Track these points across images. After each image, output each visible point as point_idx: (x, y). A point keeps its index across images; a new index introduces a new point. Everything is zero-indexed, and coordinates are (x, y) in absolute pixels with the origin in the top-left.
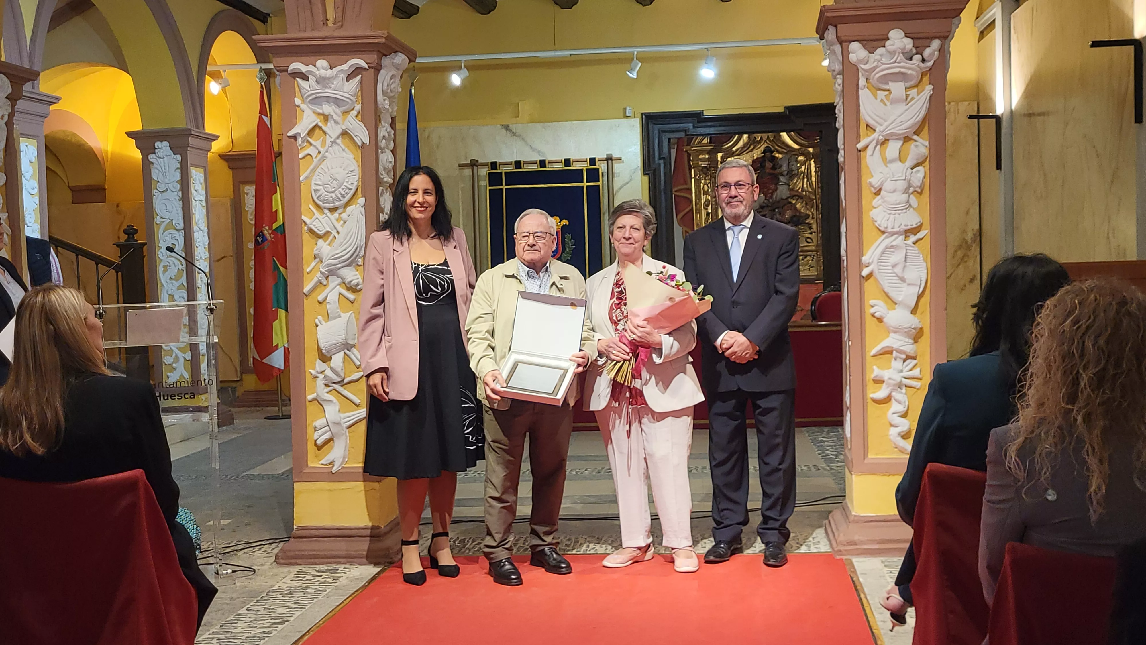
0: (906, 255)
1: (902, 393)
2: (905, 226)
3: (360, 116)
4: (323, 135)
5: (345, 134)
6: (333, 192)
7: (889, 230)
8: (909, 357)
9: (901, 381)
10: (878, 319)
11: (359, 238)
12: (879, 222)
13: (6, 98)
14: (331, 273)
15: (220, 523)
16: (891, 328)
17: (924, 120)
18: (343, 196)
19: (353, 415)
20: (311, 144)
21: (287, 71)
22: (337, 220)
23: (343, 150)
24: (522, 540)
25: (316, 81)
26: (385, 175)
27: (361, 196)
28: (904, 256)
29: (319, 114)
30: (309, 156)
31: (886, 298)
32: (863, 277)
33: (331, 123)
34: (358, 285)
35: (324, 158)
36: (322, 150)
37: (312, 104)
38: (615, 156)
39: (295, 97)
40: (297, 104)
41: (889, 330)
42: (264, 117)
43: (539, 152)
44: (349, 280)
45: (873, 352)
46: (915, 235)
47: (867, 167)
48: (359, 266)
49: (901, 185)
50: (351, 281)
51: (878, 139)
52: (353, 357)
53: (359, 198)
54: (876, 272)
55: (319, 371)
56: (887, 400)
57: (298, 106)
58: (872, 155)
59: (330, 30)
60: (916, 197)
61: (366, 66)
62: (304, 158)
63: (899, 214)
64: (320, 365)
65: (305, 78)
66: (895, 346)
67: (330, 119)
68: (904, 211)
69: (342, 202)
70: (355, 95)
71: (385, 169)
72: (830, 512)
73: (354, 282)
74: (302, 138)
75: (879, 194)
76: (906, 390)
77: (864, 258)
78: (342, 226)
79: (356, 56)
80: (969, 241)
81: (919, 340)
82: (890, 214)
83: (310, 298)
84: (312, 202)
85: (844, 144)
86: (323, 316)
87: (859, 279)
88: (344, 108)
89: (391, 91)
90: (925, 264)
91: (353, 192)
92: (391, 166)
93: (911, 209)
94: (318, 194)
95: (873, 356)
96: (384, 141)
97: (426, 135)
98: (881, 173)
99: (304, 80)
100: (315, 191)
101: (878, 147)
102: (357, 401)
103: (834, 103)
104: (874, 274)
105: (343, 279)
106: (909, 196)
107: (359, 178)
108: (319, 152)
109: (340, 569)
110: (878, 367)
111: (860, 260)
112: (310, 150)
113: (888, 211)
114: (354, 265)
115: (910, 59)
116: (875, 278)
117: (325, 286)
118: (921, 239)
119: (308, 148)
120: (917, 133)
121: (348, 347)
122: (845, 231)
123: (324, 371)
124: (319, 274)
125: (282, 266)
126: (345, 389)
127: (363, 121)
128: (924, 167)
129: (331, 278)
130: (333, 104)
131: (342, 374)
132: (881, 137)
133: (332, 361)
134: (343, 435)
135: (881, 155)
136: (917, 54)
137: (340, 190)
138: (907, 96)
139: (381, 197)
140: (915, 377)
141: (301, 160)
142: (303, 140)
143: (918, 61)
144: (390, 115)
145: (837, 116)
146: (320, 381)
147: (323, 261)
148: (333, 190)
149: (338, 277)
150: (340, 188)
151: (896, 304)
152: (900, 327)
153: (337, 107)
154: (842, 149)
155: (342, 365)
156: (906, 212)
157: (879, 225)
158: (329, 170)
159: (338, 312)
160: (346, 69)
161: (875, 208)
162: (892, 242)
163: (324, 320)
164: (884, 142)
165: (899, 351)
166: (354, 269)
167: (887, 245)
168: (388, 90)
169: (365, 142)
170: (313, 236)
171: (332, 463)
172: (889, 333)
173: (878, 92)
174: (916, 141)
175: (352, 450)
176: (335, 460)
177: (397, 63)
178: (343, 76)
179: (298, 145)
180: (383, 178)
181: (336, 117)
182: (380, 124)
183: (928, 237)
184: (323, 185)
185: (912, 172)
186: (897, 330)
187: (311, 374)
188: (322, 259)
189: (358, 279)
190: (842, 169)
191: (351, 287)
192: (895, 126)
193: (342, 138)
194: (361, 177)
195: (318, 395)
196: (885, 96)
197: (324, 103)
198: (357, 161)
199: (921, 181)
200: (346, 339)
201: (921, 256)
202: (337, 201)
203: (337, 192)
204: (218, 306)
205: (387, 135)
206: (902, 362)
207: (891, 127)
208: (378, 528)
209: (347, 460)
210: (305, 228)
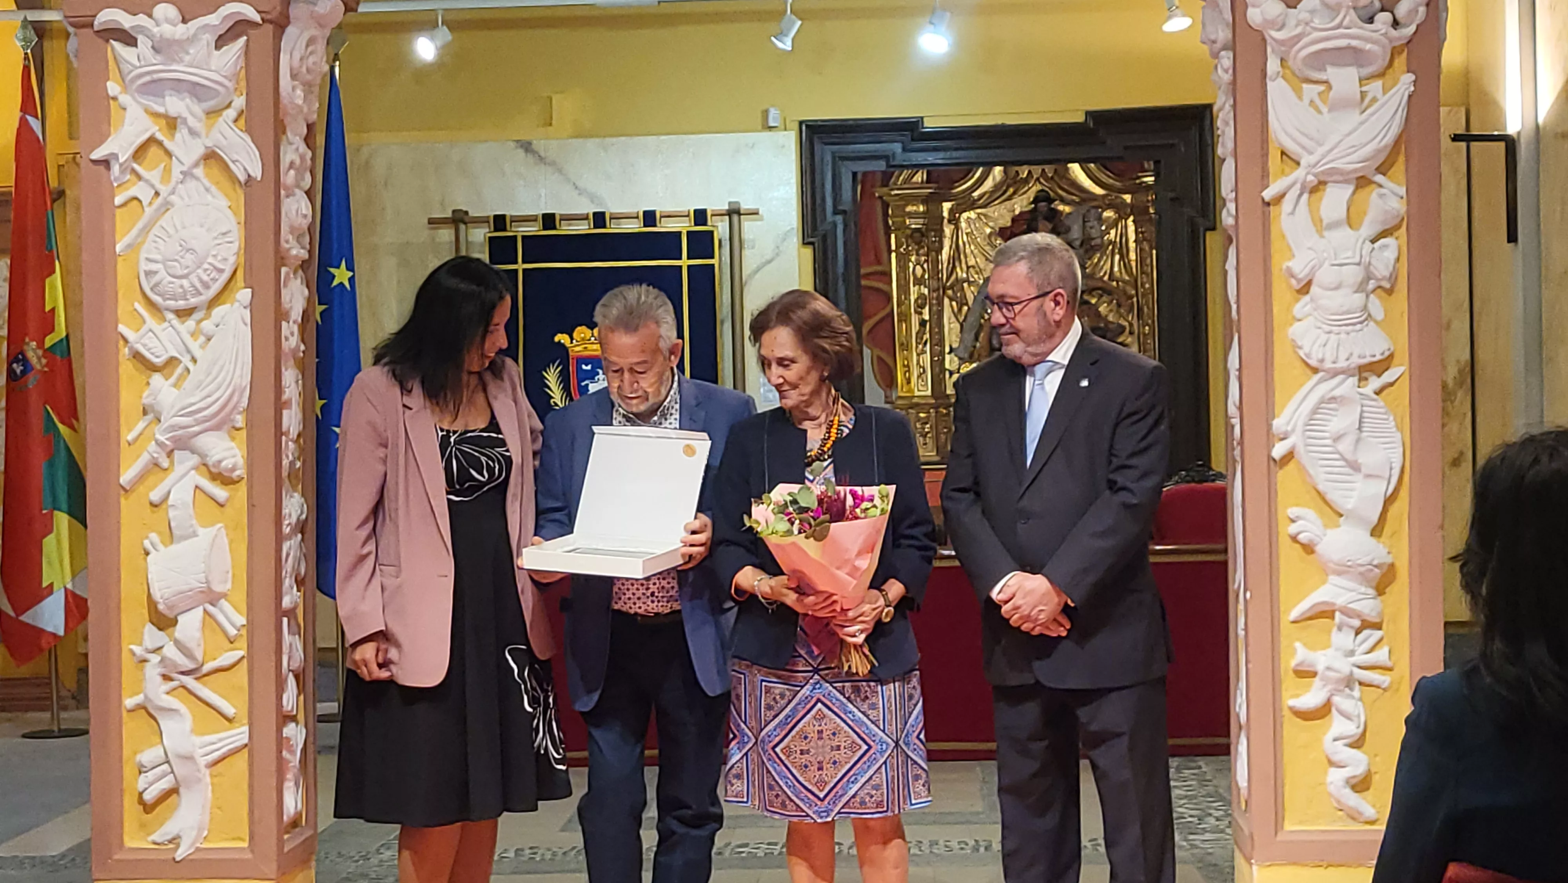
0: (1361, 417)
1: (1353, 697)
2: (1360, 357)
3: (242, 121)
4: (166, 158)
5: (211, 157)
6: (185, 277)
7: (1328, 365)
8: (1367, 625)
9: (1351, 673)
10: (1303, 545)
11: (238, 372)
12: (1306, 349)
14: (181, 444)
16: (1331, 565)
17: (1397, 142)
18: (207, 286)
19: (221, 740)
20: (139, 177)
21: (92, 25)
22: (192, 335)
23: (207, 190)
25: (153, 47)
26: (292, 241)
27: (243, 285)
28: (1358, 417)
29: (156, 115)
30: (135, 202)
31: (1321, 504)
32: (1274, 460)
33: (182, 133)
34: (233, 469)
35: (167, 206)
36: (163, 190)
37: (148, 94)
38: (746, 206)
39: (108, 79)
40: (111, 93)
41: (1325, 570)
42: (29, 118)
43: (592, 196)
44: (215, 459)
45: (1294, 614)
46: (1379, 376)
47: (1283, 236)
48: (238, 429)
49: (1353, 274)
50: (220, 462)
51: (1305, 181)
52: (221, 618)
53: (237, 291)
54: (1301, 450)
55: (150, 648)
56: (1323, 711)
57: (115, 99)
58: (1292, 213)
60: (1380, 297)
61: (257, 18)
62: (125, 204)
63: (1348, 334)
64: (151, 636)
65: (129, 39)
66: (1340, 601)
67: (180, 126)
68: (1359, 327)
70: (234, 76)
73: (227, 464)
74: (121, 165)
75: (1307, 292)
76: (1362, 692)
77: (1276, 422)
78: (202, 347)
80: (1451, 381)
81: (1387, 590)
82: (1330, 332)
83: (133, 497)
84: (141, 299)
85: (1236, 190)
86: (160, 533)
87: (1266, 464)
88: (210, 104)
89: (308, 70)
90: (1399, 435)
91: (226, 275)
92: (305, 223)
93: (1372, 324)
94: (155, 279)
95: (1294, 622)
96: (292, 172)
98: (1310, 249)
99: (128, 44)
100: (148, 274)
101: (1305, 196)
102: (229, 710)
103: (1211, 106)
104: (1296, 455)
105: (203, 456)
106: (1367, 296)
107: (239, 249)
108: (157, 194)
110: (1305, 645)
111: (1269, 426)
112: (137, 190)
113: (1324, 326)
114: (226, 427)
115: (1371, 20)
116: (1299, 463)
117: (166, 470)
118: (1392, 384)
119: (134, 184)
120: (1383, 169)
121: (213, 598)
122: (1237, 366)
123: (161, 648)
124: (152, 446)
125: (63, 423)
126: (205, 684)
127: (249, 130)
128: (1397, 238)
129: (176, 452)
130: (186, 94)
131: (199, 656)
132: (1310, 178)
133: (178, 626)
134: (199, 780)
135: (1311, 211)
136: (1383, 10)
137: (200, 271)
138: (1363, 95)
139: (285, 285)
140: (1378, 664)
141: (118, 212)
142: (123, 169)
143: (1384, 23)
144: (306, 120)
145: (1219, 132)
146: (152, 671)
147: (162, 419)
148: (186, 272)
149: (193, 452)
150: (199, 267)
151: (1341, 516)
152: (1349, 563)
153: (195, 100)
154: (1231, 201)
155: (198, 634)
156: (1361, 330)
157: (1306, 355)
158: (177, 231)
159: (192, 526)
160: (217, 23)
161: (1299, 320)
162: (1333, 389)
163: (162, 542)
164: (1317, 188)
165: (1346, 612)
166: (226, 436)
167: (1323, 397)
168: (301, 67)
169: (252, 174)
170: (142, 368)
171: (175, 840)
172: (1327, 575)
173: (1305, 86)
174: (1380, 186)
175: (219, 812)
176: (181, 834)
177: (322, 11)
178: (209, 38)
179: (112, 178)
180: (289, 250)
181: (191, 121)
182: (284, 137)
183: (1406, 379)
184: (164, 262)
185: (1373, 249)
186: (1343, 570)
187: (133, 653)
188: (160, 414)
189: (234, 456)
190: (1231, 241)
191: (220, 474)
192: (1339, 155)
193: (205, 165)
194: (243, 246)
195: (146, 697)
196: (1319, 94)
197: (167, 92)
198: (235, 214)
199: (1391, 268)
200: (207, 582)
201: (1391, 418)
202: (193, 296)
203: (192, 277)
205: (298, 162)
206: (1353, 635)
207: (1331, 157)
209: (206, 834)
210: (125, 351)
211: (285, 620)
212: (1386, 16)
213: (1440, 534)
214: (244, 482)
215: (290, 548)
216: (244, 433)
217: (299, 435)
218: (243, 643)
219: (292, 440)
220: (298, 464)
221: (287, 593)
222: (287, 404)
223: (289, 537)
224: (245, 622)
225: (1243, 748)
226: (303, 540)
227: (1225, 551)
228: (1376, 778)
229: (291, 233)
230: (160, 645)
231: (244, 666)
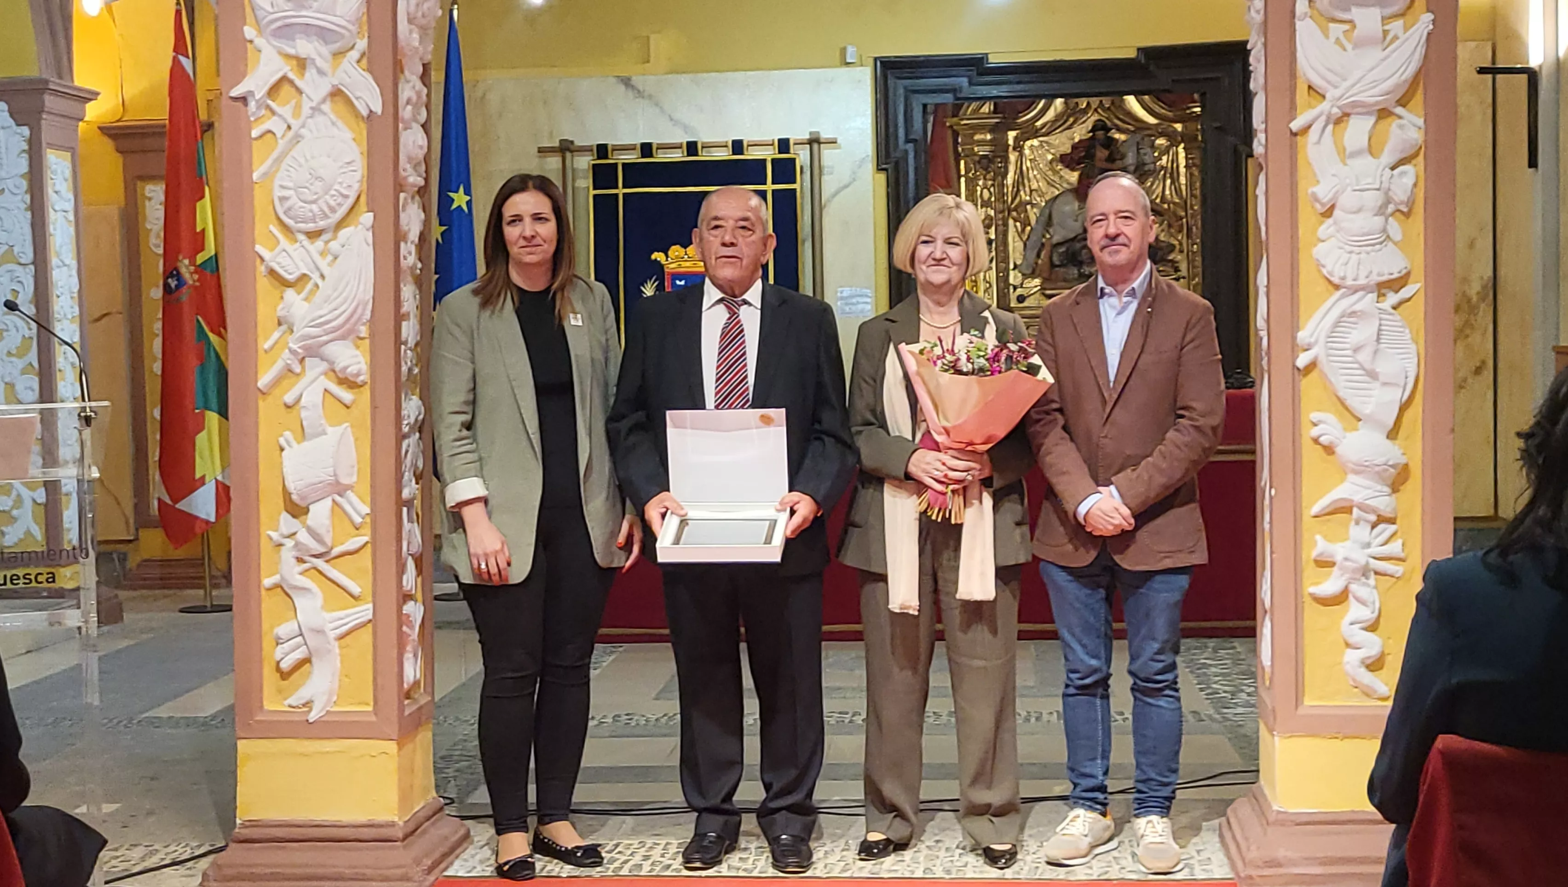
0: (1380, 330)
1: (1368, 585)
2: (1379, 275)
4: (297, 95)
5: (336, 94)
6: (314, 202)
7: (1349, 282)
8: (1382, 520)
9: (1367, 563)
10: (1325, 447)
11: (361, 287)
12: (1329, 268)
14: (312, 351)
15: (100, 809)
16: (1351, 465)
17: (1416, 77)
18: (333, 210)
19: (348, 616)
20: (273, 113)
22: (322, 254)
23: (333, 124)
24: (658, 850)
26: (410, 169)
27: (365, 209)
28: (1376, 330)
29: (288, 56)
30: (269, 135)
31: (1341, 408)
32: (1298, 369)
33: (311, 73)
34: (358, 375)
35: (298, 138)
36: (295, 124)
37: (280, 37)
38: (825, 135)
39: (245, 24)
40: (248, 36)
41: (1344, 470)
42: (181, 57)
43: (686, 128)
44: (342, 365)
45: (1316, 509)
46: (1397, 292)
47: (1309, 164)
48: (362, 339)
49: (1373, 199)
50: (346, 368)
51: (1330, 113)
52: (348, 507)
53: (361, 215)
54: (1323, 360)
55: (285, 533)
56: (1340, 598)
57: (251, 42)
58: (1318, 142)
60: (1398, 220)
62: (261, 136)
63: (1368, 253)
64: (287, 523)
66: (1357, 498)
67: (309, 66)
68: (1378, 247)
69: (330, 221)
70: (357, 21)
71: (410, 159)
72: (1229, 802)
73: (352, 369)
74: (257, 101)
75: (1331, 215)
76: (1376, 580)
77: (1301, 335)
78: (329, 265)
80: (1475, 299)
81: (1402, 488)
82: (1351, 252)
83: (270, 399)
84: (276, 222)
85: (1266, 122)
86: (293, 432)
87: (1291, 373)
88: (336, 46)
89: (423, 16)
90: (1414, 346)
91: (350, 200)
92: (421, 154)
93: (1390, 244)
94: (288, 204)
95: (1315, 516)
96: (409, 108)
97: (479, 94)
98: (1334, 175)
100: (283, 199)
101: (1330, 127)
102: (356, 589)
103: (1246, 43)
104: (1319, 365)
105: (331, 363)
106: (1386, 219)
107: (362, 176)
108: (289, 127)
110: (1325, 537)
111: (1294, 338)
112: (272, 124)
113: (1347, 247)
114: (352, 337)
116: (1321, 371)
117: (298, 375)
118: (1408, 300)
119: (269, 119)
120: (1403, 102)
121: (341, 489)
122: (1265, 283)
123: (294, 534)
124: (286, 354)
125: (212, 330)
126: (334, 567)
127: (370, 70)
128: (1415, 165)
129: (307, 359)
130: (315, 38)
131: (328, 540)
132: (1335, 110)
133: (310, 514)
134: (329, 651)
135: (1335, 143)
137: (327, 197)
138: (1385, 33)
139: (404, 210)
140: (1393, 555)
141: (255, 142)
142: (261, 104)
144: (421, 59)
145: (1251, 68)
146: (288, 554)
147: (295, 329)
148: (315, 197)
149: (322, 359)
150: (326, 193)
151: (1360, 420)
152: (1367, 463)
153: (322, 43)
154: (1261, 131)
155: (327, 522)
156: (1380, 250)
157: (1329, 273)
158: (307, 160)
159: (321, 425)
161: (1323, 241)
162: (1353, 304)
163: (295, 439)
164: (1341, 119)
165: (1363, 508)
166: (351, 345)
167: (1344, 311)
168: (417, 11)
169: (373, 109)
170: (277, 283)
171: (308, 704)
172: (1346, 474)
173: (1331, 25)
174: (1400, 117)
175: (347, 680)
176: (314, 698)
179: (250, 113)
180: (406, 178)
181: (319, 62)
182: (402, 76)
183: (1421, 295)
184: (296, 191)
185: (1392, 176)
186: (1360, 469)
187: (271, 538)
188: (293, 325)
189: (358, 363)
190: (1262, 169)
191: (346, 378)
192: (1362, 89)
193: (332, 101)
194: (365, 174)
195: (282, 578)
196: (1345, 32)
197: (298, 36)
198: (359, 145)
199: (1409, 193)
200: (335, 475)
201: (1407, 331)
202: (322, 219)
203: (320, 202)
204: (99, 411)
205: (414, 98)
206: (1369, 528)
207: (1354, 90)
208: (392, 825)
209: (335, 698)
210: (262, 269)
211: (405, 509)
213: (1452, 436)
214: (367, 387)
215: (409, 445)
216: (367, 342)
217: (417, 345)
218: (367, 530)
219: (410, 349)
220: (416, 371)
221: (406, 485)
222: (406, 317)
223: (408, 435)
224: (368, 511)
225: (1266, 631)
226: (420, 438)
227: (1253, 452)
228: (1389, 659)
229: (408, 162)
230: (292, 531)
231: (368, 550)
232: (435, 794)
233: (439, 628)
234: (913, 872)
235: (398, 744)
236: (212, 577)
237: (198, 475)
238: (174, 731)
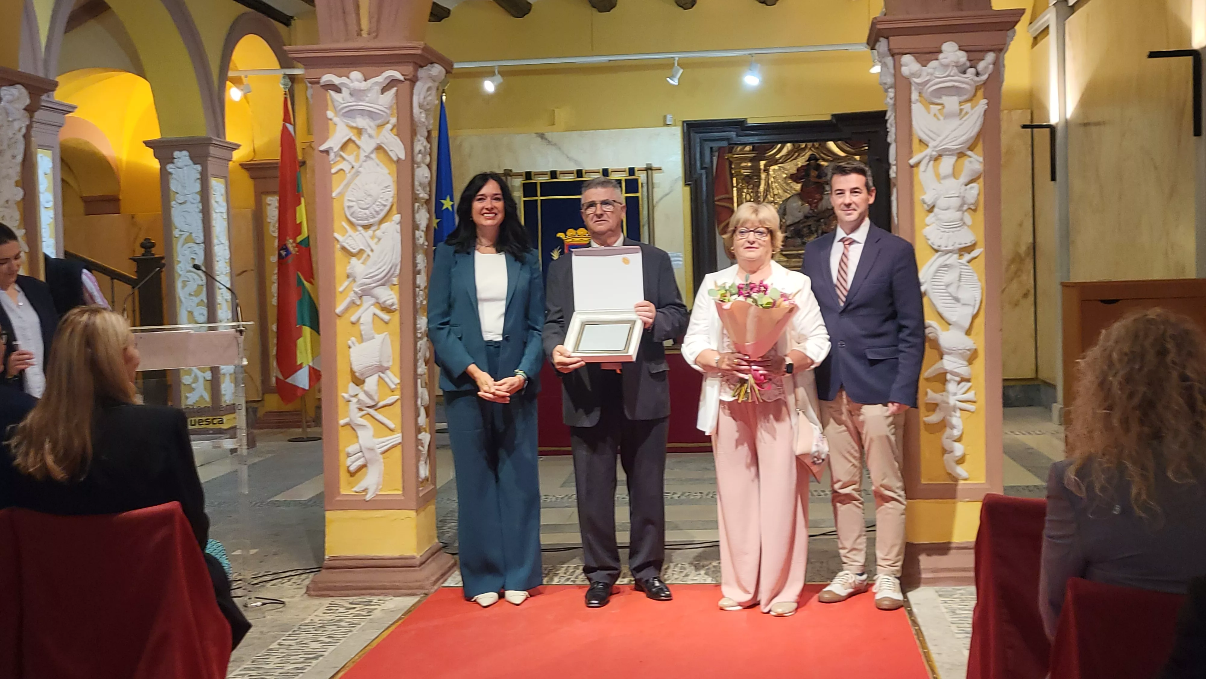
0: (960, 274)
1: (956, 416)
2: (959, 244)
4: (357, 149)
5: (379, 148)
6: (367, 209)
7: (943, 248)
8: (963, 380)
9: (956, 404)
11: (394, 256)
12: (932, 240)
13: (25, 109)
14: (365, 292)
16: (946, 350)
17: (979, 135)
18: (378, 213)
19: (388, 440)
20: (344, 159)
21: (318, 83)
22: (372, 238)
23: (378, 165)
25: (350, 94)
26: (421, 190)
27: (396, 212)
28: (958, 274)
29: (352, 128)
30: (342, 172)
31: (940, 318)
33: (365, 137)
34: (392, 305)
35: (358, 173)
36: (356, 165)
37: (346, 117)
38: (655, 165)
39: (327, 110)
40: (329, 117)
41: (943, 353)
42: (287, 125)
43: (576, 162)
44: (384, 299)
46: (969, 253)
47: (920, 183)
49: (956, 202)
50: (386, 301)
51: (931, 155)
52: (387, 380)
53: (393, 216)
54: (931, 290)
55: (353, 394)
56: (942, 423)
57: (331, 119)
58: (925, 171)
59: (364, 41)
60: (969, 214)
61: (401, 78)
62: (336, 173)
63: (953, 232)
64: (353, 389)
65: (337, 89)
66: (950, 367)
67: (364, 133)
68: (958, 229)
70: (390, 108)
71: (421, 184)
73: (389, 302)
74: (335, 153)
75: (932, 211)
76: (961, 413)
78: (376, 244)
79: (389, 68)
80: (1023, 255)
81: (974, 362)
82: (944, 232)
83: (343, 319)
84: (345, 219)
85: (896, 160)
86: (356, 337)
88: (379, 122)
89: (428, 104)
90: (979, 284)
91: (387, 208)
92: (427, 181)
93: (966, 227)
94: (352, 210)
95: (927, 379)
96: (420, 156)
98: (934, 189)
99: (337, 92)
100: (349, 207)
101: (932, 162)
102: (392, 426)
103: (885, 112)
105: (377, 299)
106: (963, 213)
107: (394, 194)
108: (353, 167)
109: (375, 601)
110: (932, 391)
112: (343, 165)
113: (941, 229)
114: (388, 284)
115: (964, 72)
116: (931, 296)
117: (358, 305)
118: (975, 258)
119: (341, 162)
120: (971, 148)
121: (382, 369)
123: (357, 395)
124: (352, 294)
125: (307, 281)
126: (380, 413)
127: (398, 135)
128: (978, 183)
129: (364, 297)
130: (367, 117)
131: (376, 398)
132: (934, 153)
133: (366, 384)
134: (377, 461)
135: (934, 170)
136: (971, 67)
137: (374, 206)
138: (961, 110)
139: (417, 213)
140: (969, 400)
141: (334, 176)
142: (337, 155)
143: (972, 74)
144: (427, 128)
145: (888, 130)
146: (353, 405)
147: (357, 280)
148: (368, 206)
149: (373, 296)
150: (374, 204)
151: (950, 324)
152: (954, 349)
153: (371, 119)
154: (894, 165)
155: (375, 388)
156: (960, 230)
157: (932, 243)
158: (363, 186)
159: (372, 334)
160: (381, 81)
161: (928, 225)
162: (945, 261)
163: (357, 341)
164: (937, 158)
165: (953, 373)
166: (389, 288)
167: (941, 264)
168: (424, 102)
169: (400, 157)
170: (346, 255)
171: (365, 490)
172: (944, 355)
173: (931, 106)
174: (970, 157)
175: (387, 477)
176: (369, 487)
177: (434, 74)
178: (378, 88)
179: (331, 159)
180: (418, 194)
181: (370, 131)
182: (416, 138)
183: (983, 255)
184: (356, 202)
185: (966, 190)
186: (951, 352)
187: (343, 397)
188: (355, 278)
189: (392, 299)
190: (894, 186)
191: (386, 307)
192: (949, 141)
193: (376, 152)
194: (396, 193)
195: (351, 420)
196: (939, 110)
197: (357, 116)
198: (392, 177)
199: (975, 199)
200: (380, 361)
201: (976, 275)
202: (372, 218)
203: (371, 210)
204: (247, 327)
205: (423, 149)
206: (956, 384)
207: (944, 143)
208: (413, 558)
209: (381, 487)
210: (338, 246)
211: (419, 380)
212: (972, 70)
213: (1000, 334)
214: (398, 312)
215: (421, 345)
216: (397, 287)
218: (398, 392)
219: (422, 291)
220: (425, 302)
221: (420, 367)
222: (419, 273)
223: (421, 338)
224: (399, 382)
228: (968, 457)
229: (420, 186)
230: (356, 393)
231: (399, 403)
232: (437, 540)
233: (438, 448)
234: (705, 580)
235: (417, 512)
236: (307, 422)
237: (299, 363)
238: (286, 509)
